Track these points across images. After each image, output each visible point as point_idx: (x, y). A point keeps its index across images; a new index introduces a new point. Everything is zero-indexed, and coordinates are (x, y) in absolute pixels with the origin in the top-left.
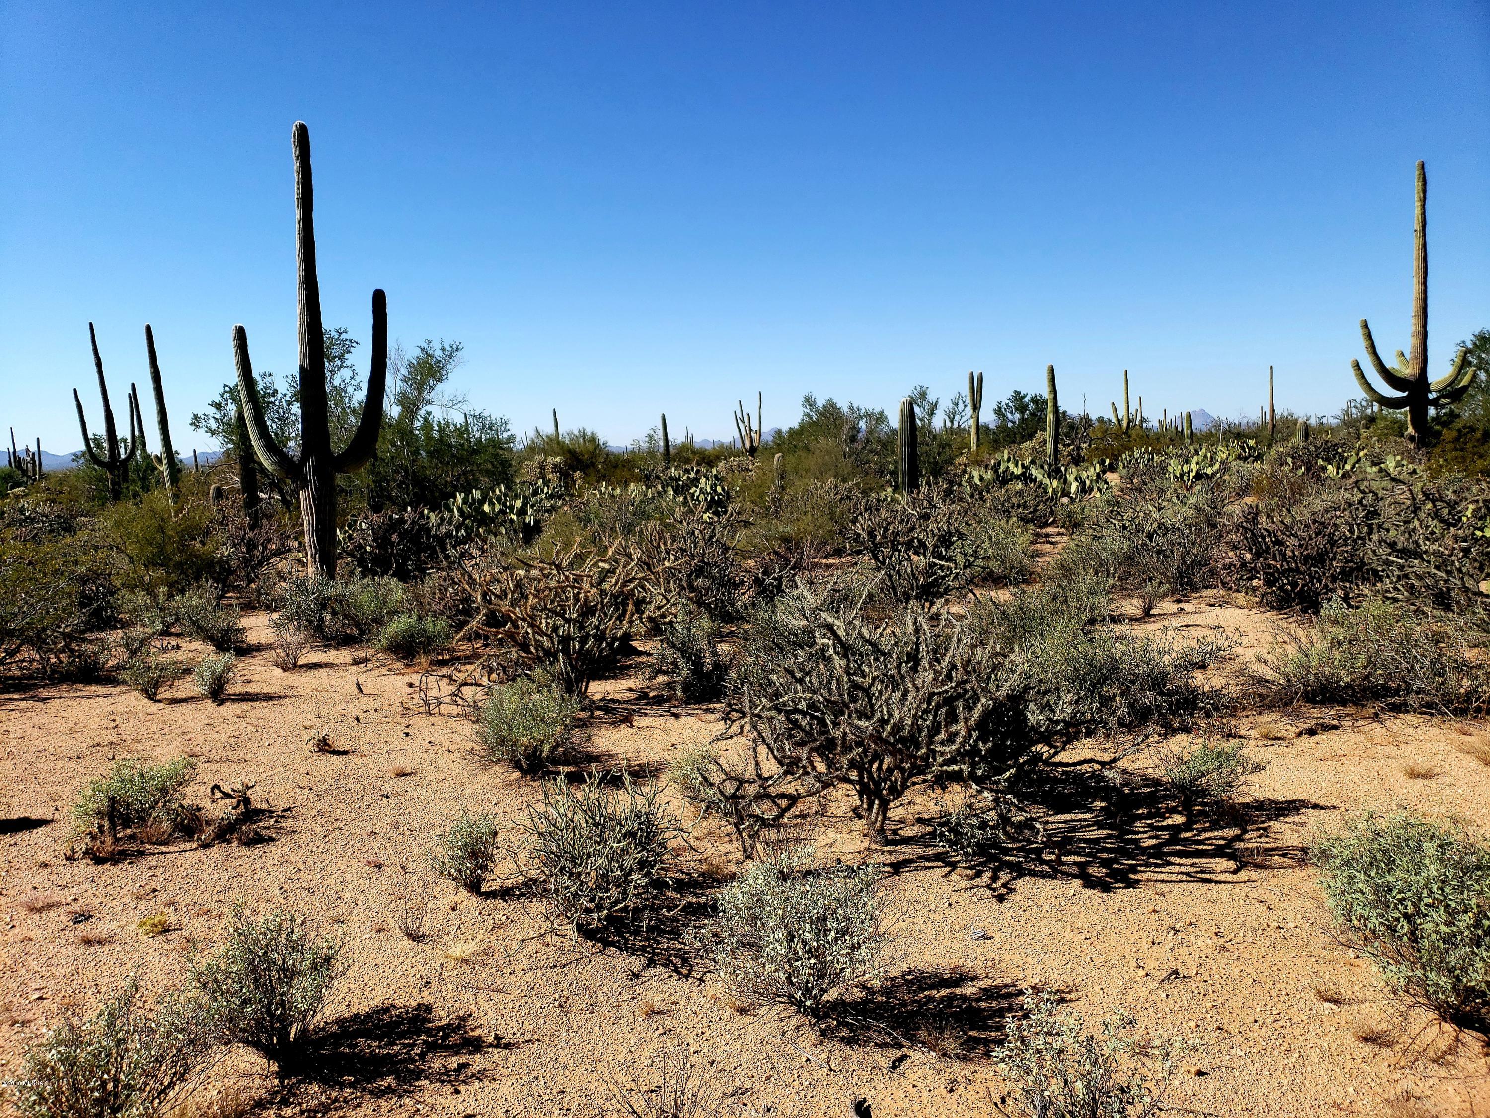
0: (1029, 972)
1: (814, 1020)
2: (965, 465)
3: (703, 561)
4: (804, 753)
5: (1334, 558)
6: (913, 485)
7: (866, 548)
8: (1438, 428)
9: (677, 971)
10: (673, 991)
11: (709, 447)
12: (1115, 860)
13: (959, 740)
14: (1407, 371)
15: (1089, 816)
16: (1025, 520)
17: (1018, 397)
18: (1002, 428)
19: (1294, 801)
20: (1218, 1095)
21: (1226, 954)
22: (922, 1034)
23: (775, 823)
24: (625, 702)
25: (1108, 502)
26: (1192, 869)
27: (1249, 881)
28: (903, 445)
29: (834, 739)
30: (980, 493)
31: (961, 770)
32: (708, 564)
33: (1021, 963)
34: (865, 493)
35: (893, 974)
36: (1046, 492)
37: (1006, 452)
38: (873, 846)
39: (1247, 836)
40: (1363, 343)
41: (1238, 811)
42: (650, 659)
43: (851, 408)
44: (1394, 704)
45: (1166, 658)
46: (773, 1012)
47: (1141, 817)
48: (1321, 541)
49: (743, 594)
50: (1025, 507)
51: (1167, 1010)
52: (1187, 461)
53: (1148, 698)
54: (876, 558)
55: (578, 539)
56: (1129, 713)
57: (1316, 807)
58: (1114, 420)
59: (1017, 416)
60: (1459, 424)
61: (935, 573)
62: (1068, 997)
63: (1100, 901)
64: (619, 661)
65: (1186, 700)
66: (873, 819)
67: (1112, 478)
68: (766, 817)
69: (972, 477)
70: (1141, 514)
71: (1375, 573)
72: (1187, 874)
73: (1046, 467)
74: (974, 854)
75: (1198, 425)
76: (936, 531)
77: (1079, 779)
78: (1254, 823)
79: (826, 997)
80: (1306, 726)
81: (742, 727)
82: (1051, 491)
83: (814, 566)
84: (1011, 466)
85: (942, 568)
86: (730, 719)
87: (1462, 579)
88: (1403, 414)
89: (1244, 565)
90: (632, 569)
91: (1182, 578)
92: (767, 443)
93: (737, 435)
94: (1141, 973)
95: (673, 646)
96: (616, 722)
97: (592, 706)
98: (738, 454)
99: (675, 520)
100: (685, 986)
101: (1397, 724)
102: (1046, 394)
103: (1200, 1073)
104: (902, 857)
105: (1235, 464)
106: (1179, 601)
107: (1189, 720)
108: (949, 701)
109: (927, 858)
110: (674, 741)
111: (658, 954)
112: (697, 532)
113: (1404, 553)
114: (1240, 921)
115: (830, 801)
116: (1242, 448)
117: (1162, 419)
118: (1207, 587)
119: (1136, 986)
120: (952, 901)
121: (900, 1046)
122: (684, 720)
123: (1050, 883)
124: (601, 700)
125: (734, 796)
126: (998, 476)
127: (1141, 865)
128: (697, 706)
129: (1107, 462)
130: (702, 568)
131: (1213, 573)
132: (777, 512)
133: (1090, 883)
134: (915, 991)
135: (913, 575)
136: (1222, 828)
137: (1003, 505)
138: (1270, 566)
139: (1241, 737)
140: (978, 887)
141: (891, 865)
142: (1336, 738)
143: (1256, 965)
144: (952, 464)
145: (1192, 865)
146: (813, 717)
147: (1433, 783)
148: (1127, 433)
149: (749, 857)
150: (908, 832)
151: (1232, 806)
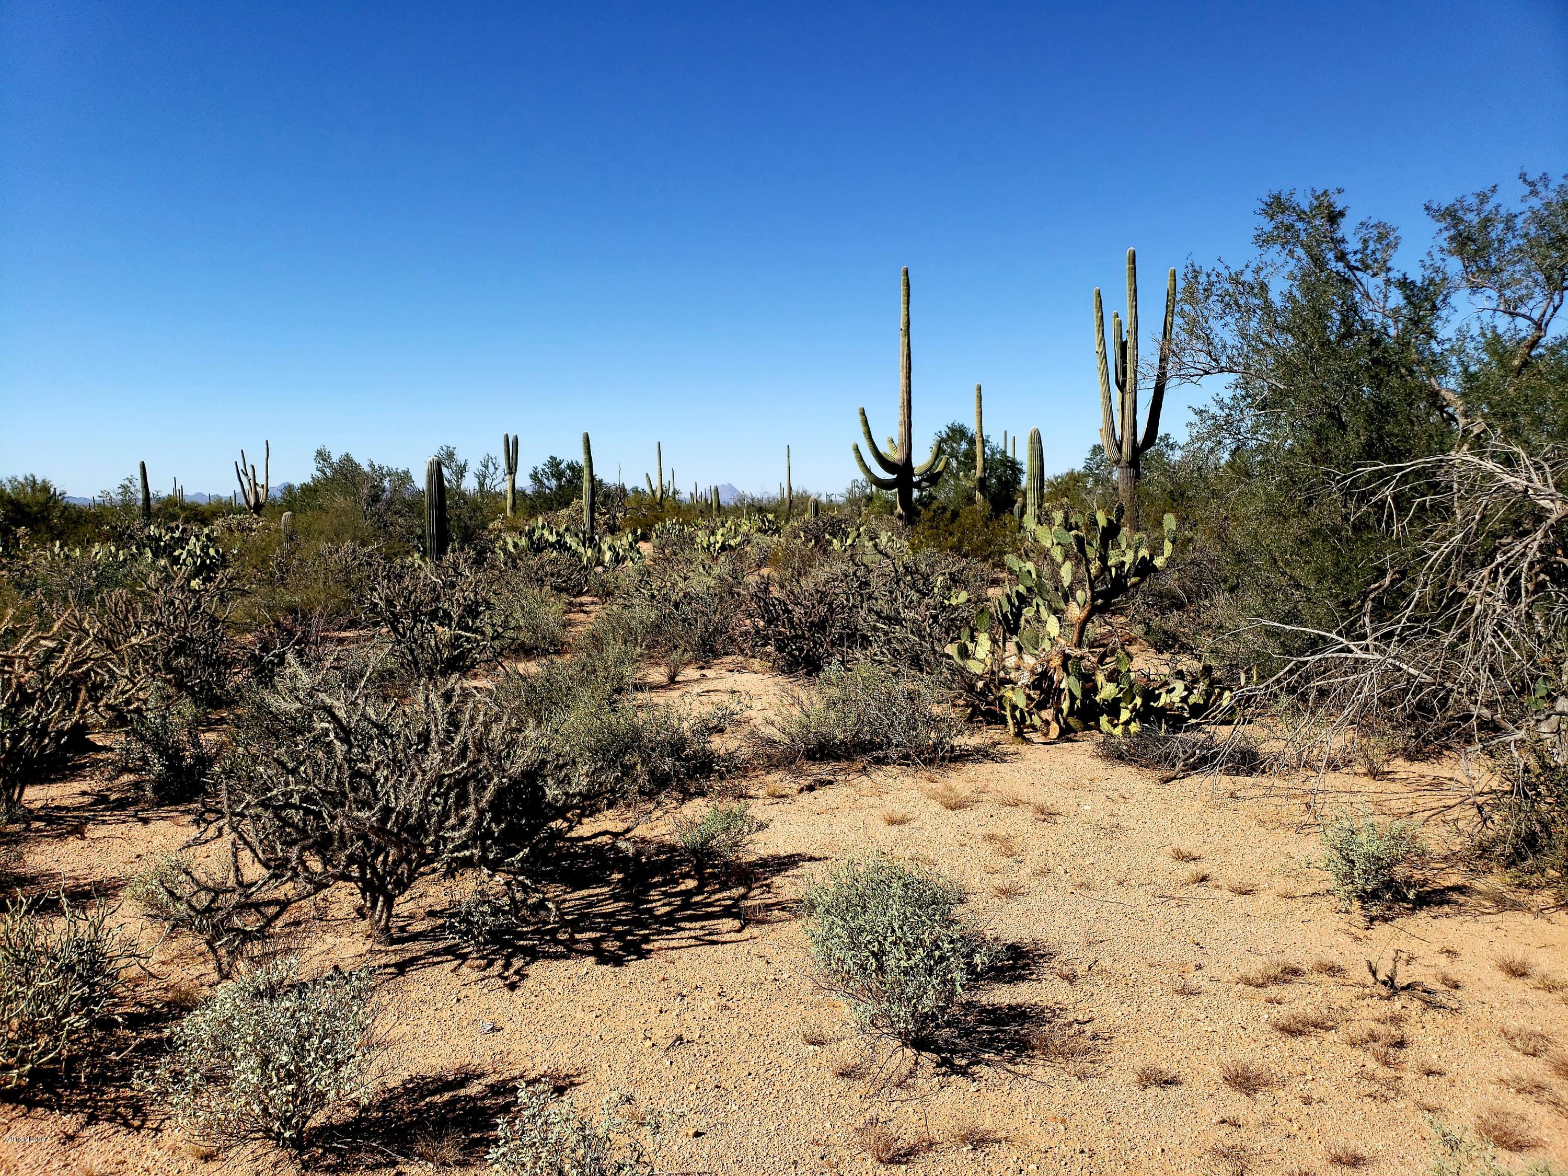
0: (538, 1060)
1: (294, 1152)
2: (500, 531)
3: (184, 637)
4: (294, 853)
5: (832, 626)
6: (441, 550)
7: (384, 619)
8: (920, 507)
9: (126, 1124)
10: (120, 1149)
11: (203, 502)
12: (630, 932)
13: (469, 823)
14: (896, 456)
15: (606, 889)
16: (558, 589)
17: (554, 463)
18: (539, 494)
19: (793, 855)
20: (713, 1152)
21: (728, 1012)
22: (420, 1147)
23: (262, 935)
24: (75, 809)
25: (639, 572)
26: (701, 933)
27: (751, 938)
28: (431, 507)
29: (331, 834)
30: (514, 561)
31: (473, 855)
32: (191, 640)
33: (530, 1053)
34: (388, 558)
35: (391, 1085)
36: (581, 561)
37: (540, 519)
38: (377, 947)
39: (752, 894)
40: (861, 429)
41: (744, 870)
42: (109, 754)
43: (372, 465)
44: (878, 757)
45: (685, 725)
46: (247, 1151)
47: (656, 886)
48: (823, 609)
49: (236, 674)
50: (559, 575)
51: (671, 1077)
52: (713, 533)
53: (667, 764)
54: (395, 630)
55: (10, 611)
56: (649, 781)
57: (811, 859)
58: (648, 491)
59: (554, 483)
60: (934, 506)
61: (462, 646)
62: (576, 1080)
63: (612, 976)
64: (72, 759)
65: (703, 763)
66: (377, 917)
67: (646, 548)
68: (248, 929)
69: (506, 543)
70: (669, 584)
71: (865, 637)
72: (696, 938)
73: (581, 535)
74: (486, 943)
75: (726, 499)
76: (461, 601)
77: (598, 851)
78: (757, 880)
79: (311, 1123)
80: (807, 783)
81: (220, 830)
82: (585, 559)
83: (324, 639)
84: (546, 533)
85: (468, 639)
86: (205, 821)
87: (932, 643)
88: (893, 494)
89: (758, 632)
90: (87, 647)
91: (705, 645)
92: (274, 499)
93: (239, 490)
94: (648, 1043)
95: (142, 738)
96: (63, 834)
97: (30, 816)
98: (241, 511)
99: (149, 587)
100: (135, 1141)
101: (880, 775)
102: (581, 460)
103: (697, 1134)
104: (408, 956)
105: (758, 537)
106: (702, 668)
107: (705, 784)
108: (461, 783)
109: (436, 953)
110: (140, 851)
111: (101, 1108)
112: (177, 602)
113: (888, 620)
114: (741, 979)
115: (332, 903)
116: (763, 522)
117: (693, 491)
118: (727, 654)
119: (642, 1058)
120: (461, 996)
121: (394, 1164)
122: (152, 826)
123: (564, 963)
124: (42, 808)
125: (208, 909)
126: (533, 543)
127: (653, 934)
128: (173, 807)
129: (639, 532)
130: (183, 645)
131: (732, 640)
132: (282, 578)
133: (603, 958)
134: (415, 1100)
135: (438, 648)
136: (730, 888)
137: (536, 573)
138: (780, 633)
139: (751, 797)
140: (489, 977)
141: (396, 965)
142: (831, 792)
143: (753, 1019)
144: (485, 528)
145: (702, 928)
146: (307, 812)
147: (906, 828)
148: (660, 504)
149: (226, 977)
150: (417, 927)
151: (740, 865)
